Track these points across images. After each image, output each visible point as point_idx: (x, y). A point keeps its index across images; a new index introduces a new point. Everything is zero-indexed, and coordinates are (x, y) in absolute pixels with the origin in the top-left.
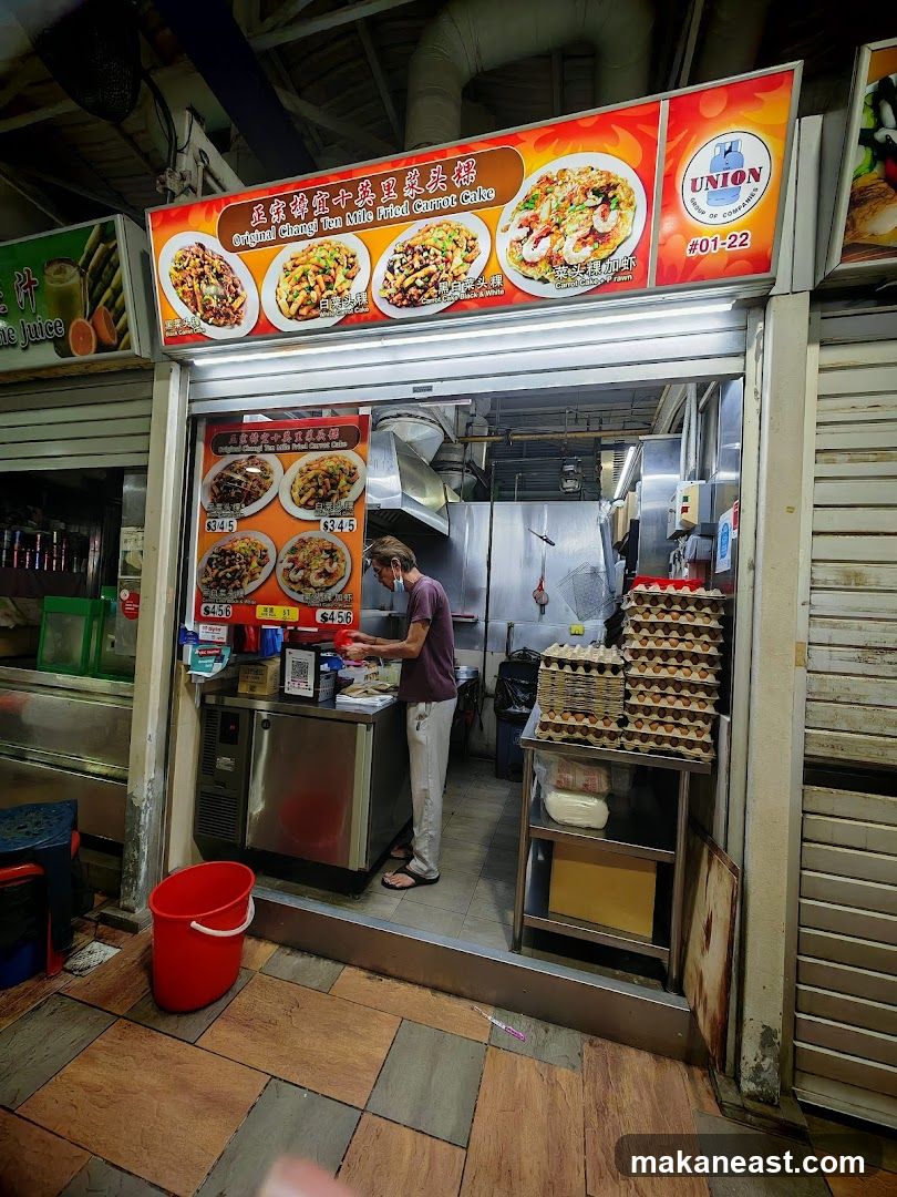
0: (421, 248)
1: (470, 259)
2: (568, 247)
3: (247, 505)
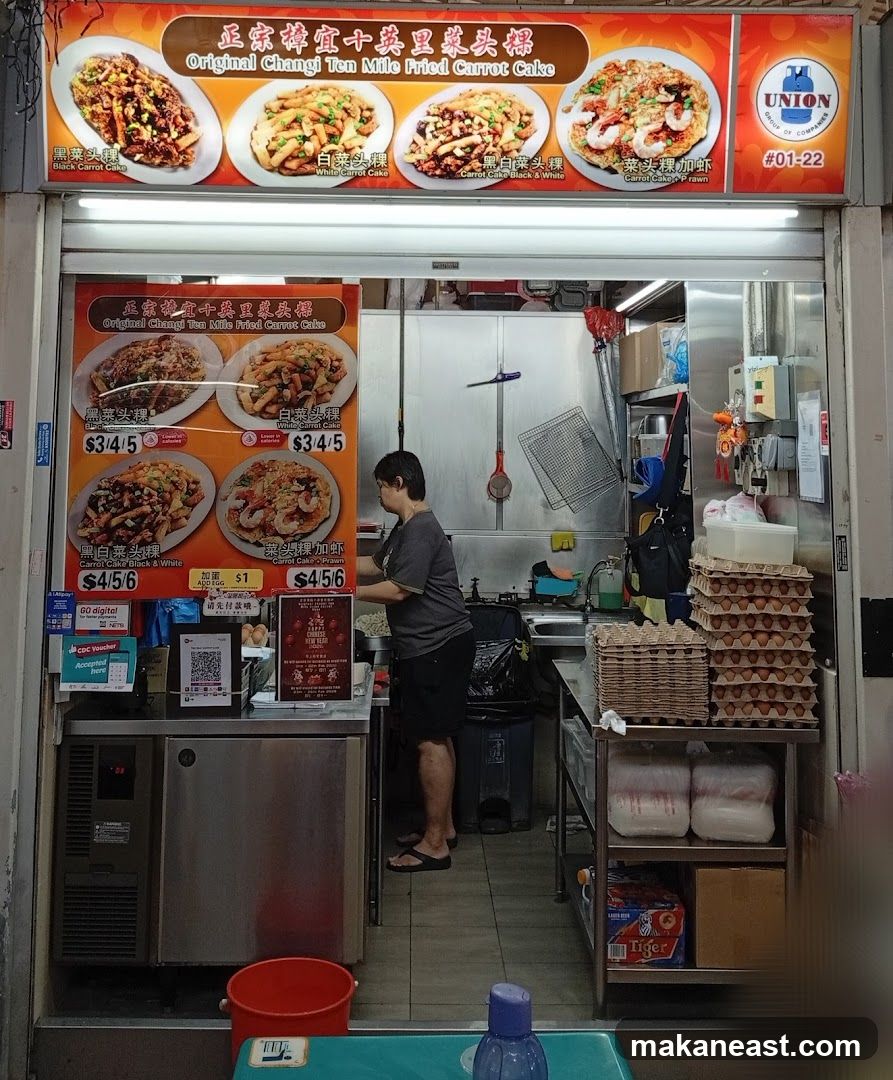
0: (462, 114)
1: (524, 136)
2: (639, 140)
3: (159, 412)
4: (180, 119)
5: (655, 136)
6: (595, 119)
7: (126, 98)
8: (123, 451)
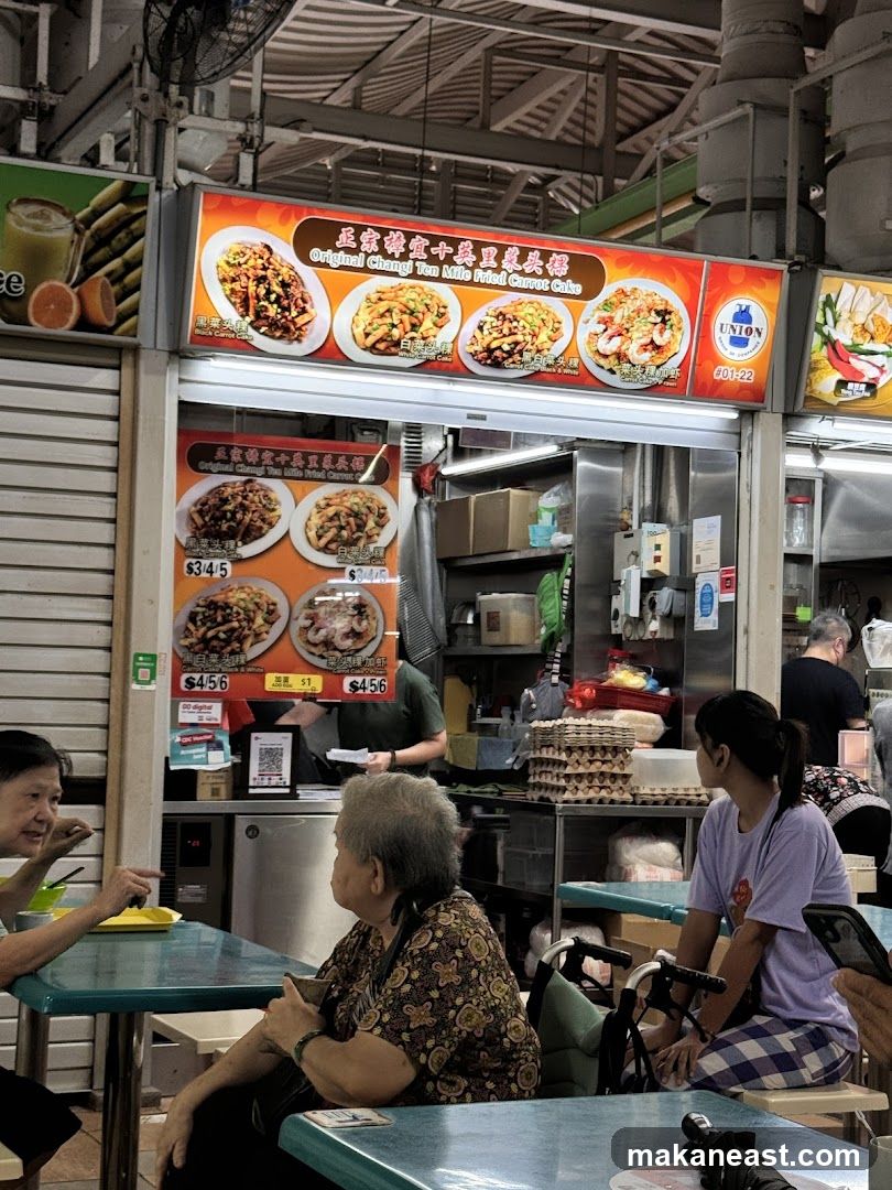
0: (511, 317)
1: (554, 339)
2: (633, 350)
3: (245, 543)
4: (300, 302)
5: (644, 348)
6: (605, 330)
7: (261, 280)
8: (217, 575)
